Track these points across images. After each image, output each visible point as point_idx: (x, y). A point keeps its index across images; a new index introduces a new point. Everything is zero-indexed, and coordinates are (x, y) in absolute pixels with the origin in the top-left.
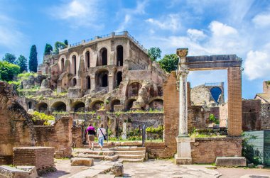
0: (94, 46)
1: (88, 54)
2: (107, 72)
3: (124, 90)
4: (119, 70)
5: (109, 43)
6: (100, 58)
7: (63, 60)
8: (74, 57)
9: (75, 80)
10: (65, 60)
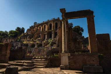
0: (47, 23)
1: (45, 26)
4: (56, 31)
6: (49, 27)
7: (36, 29)
8: (40, 28)
9: (40, 36)
10: (37, 29)
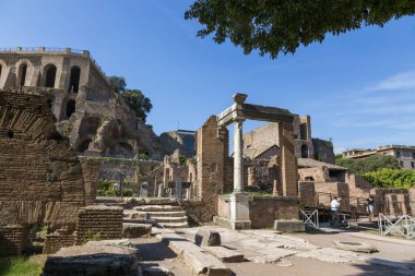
0: (36, 59)
1: (24, 68)
2: (53, 97)
3: (77, 124)
4: (72, 97)
5: (62, 59)
6: (44, 77)
